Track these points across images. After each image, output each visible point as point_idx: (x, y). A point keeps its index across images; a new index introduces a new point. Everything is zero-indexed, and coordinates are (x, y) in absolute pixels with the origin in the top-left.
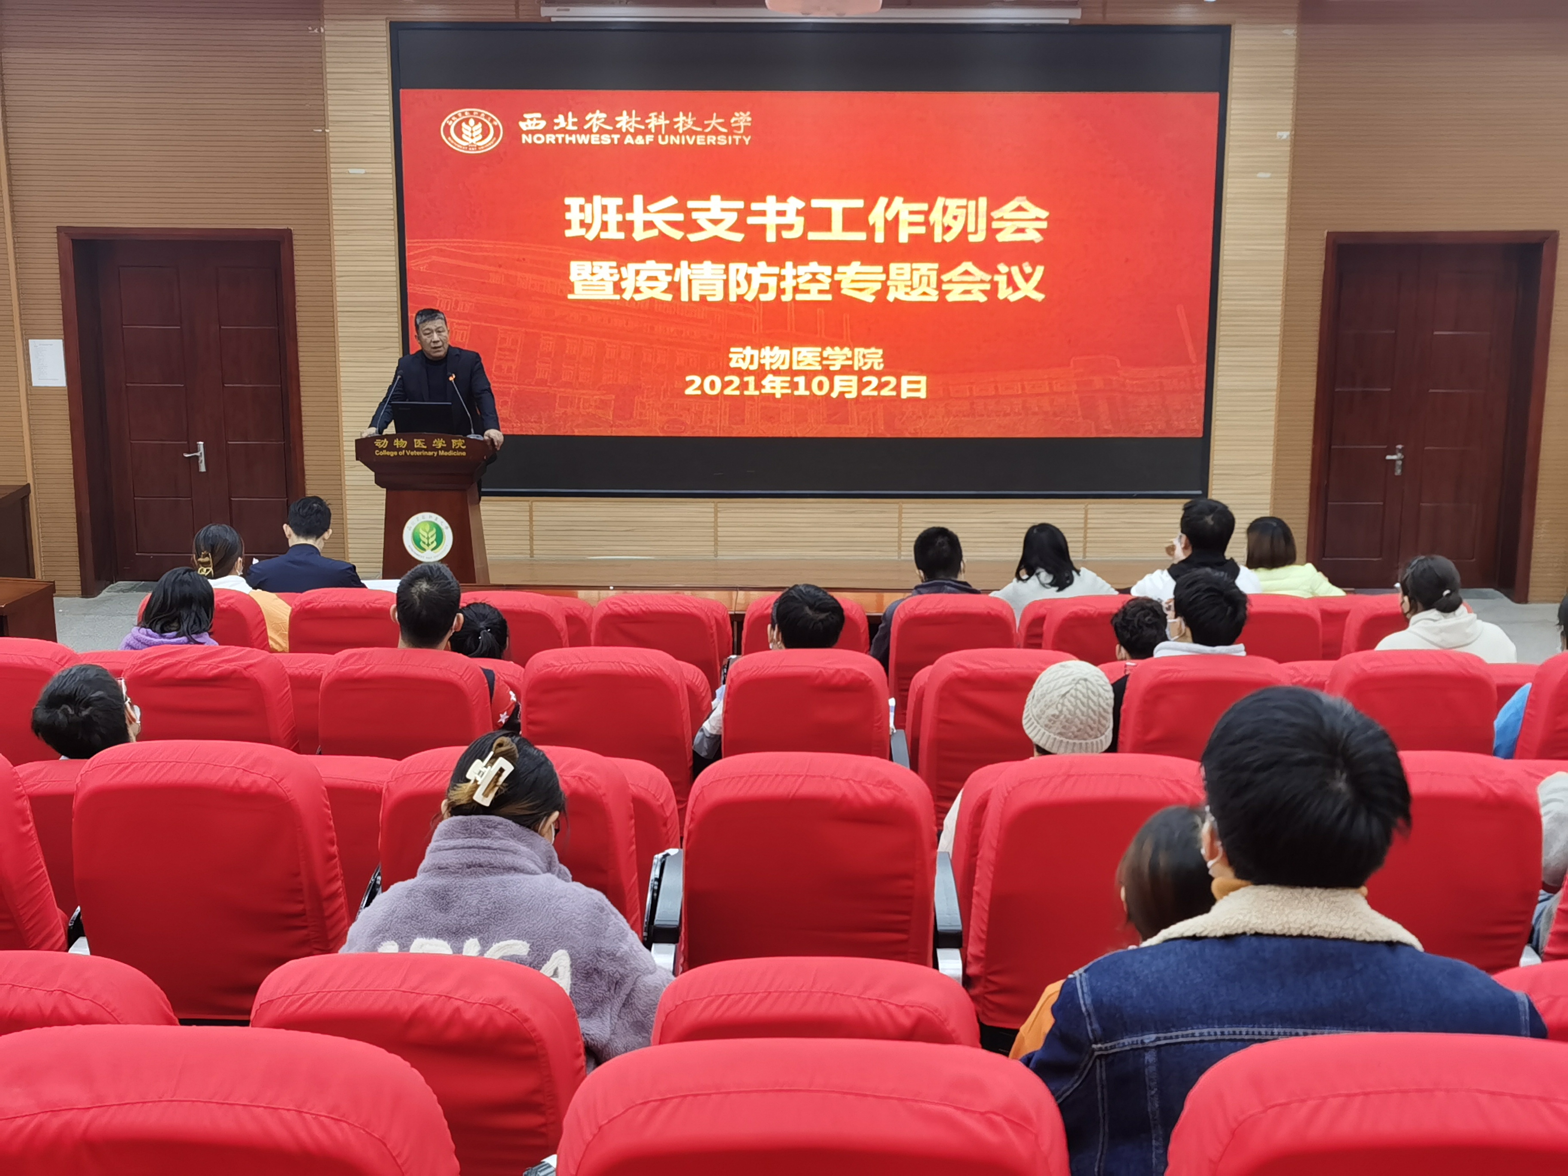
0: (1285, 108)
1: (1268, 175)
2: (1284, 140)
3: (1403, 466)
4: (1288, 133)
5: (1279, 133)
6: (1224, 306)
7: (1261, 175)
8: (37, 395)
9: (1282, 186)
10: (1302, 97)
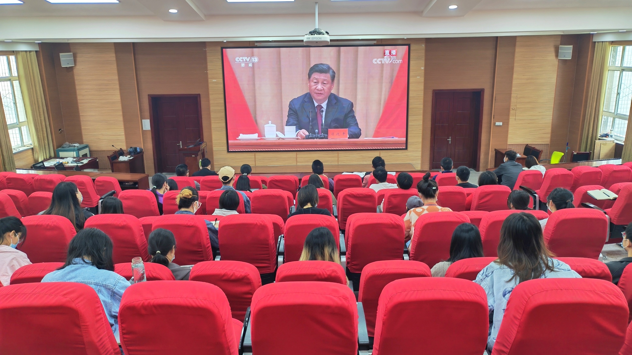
0: (423, 62)
1: (419, 77)
2: (423, 70)
3: (451, 142)
4: (423, 68)
5: (421, 68)
6: (410, 107)
7: (417, 77)
8: (144, 132)
9: (422, 79)
10: (426, 60)
